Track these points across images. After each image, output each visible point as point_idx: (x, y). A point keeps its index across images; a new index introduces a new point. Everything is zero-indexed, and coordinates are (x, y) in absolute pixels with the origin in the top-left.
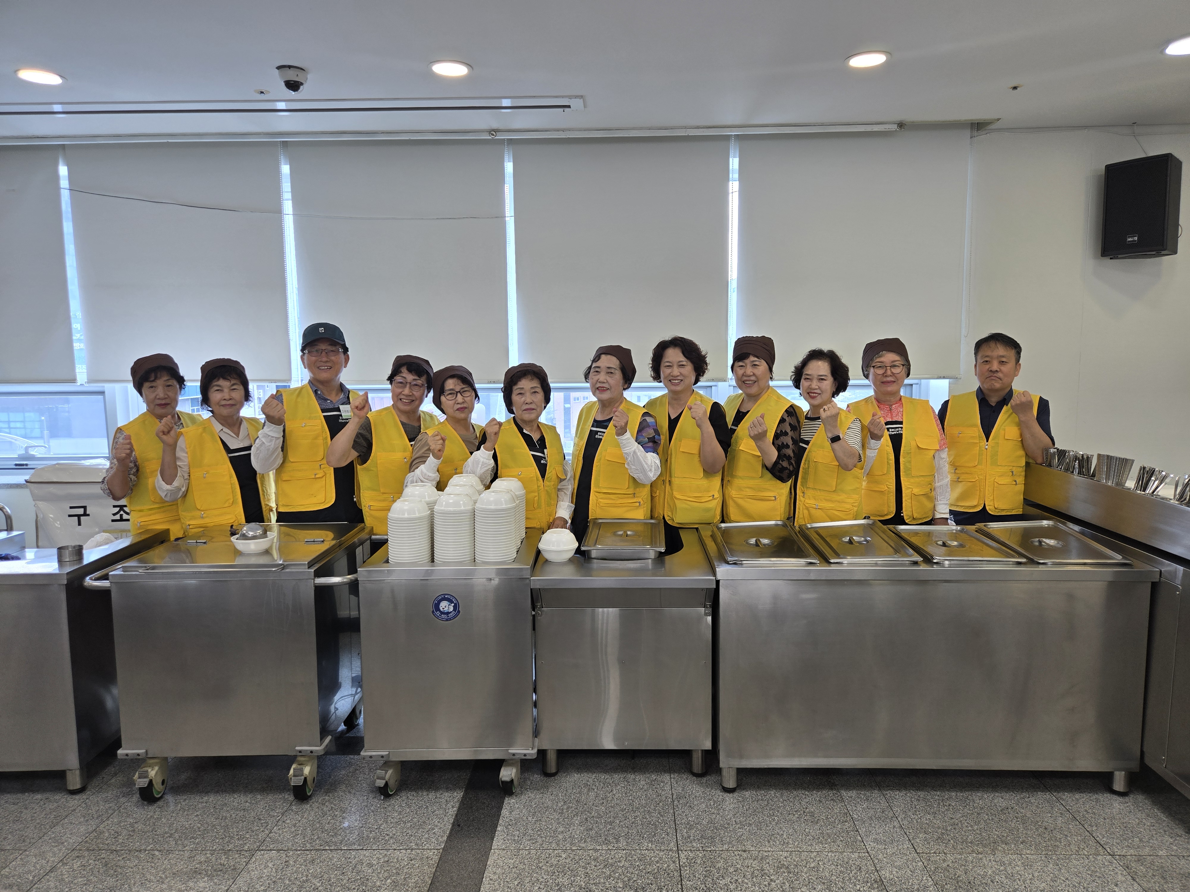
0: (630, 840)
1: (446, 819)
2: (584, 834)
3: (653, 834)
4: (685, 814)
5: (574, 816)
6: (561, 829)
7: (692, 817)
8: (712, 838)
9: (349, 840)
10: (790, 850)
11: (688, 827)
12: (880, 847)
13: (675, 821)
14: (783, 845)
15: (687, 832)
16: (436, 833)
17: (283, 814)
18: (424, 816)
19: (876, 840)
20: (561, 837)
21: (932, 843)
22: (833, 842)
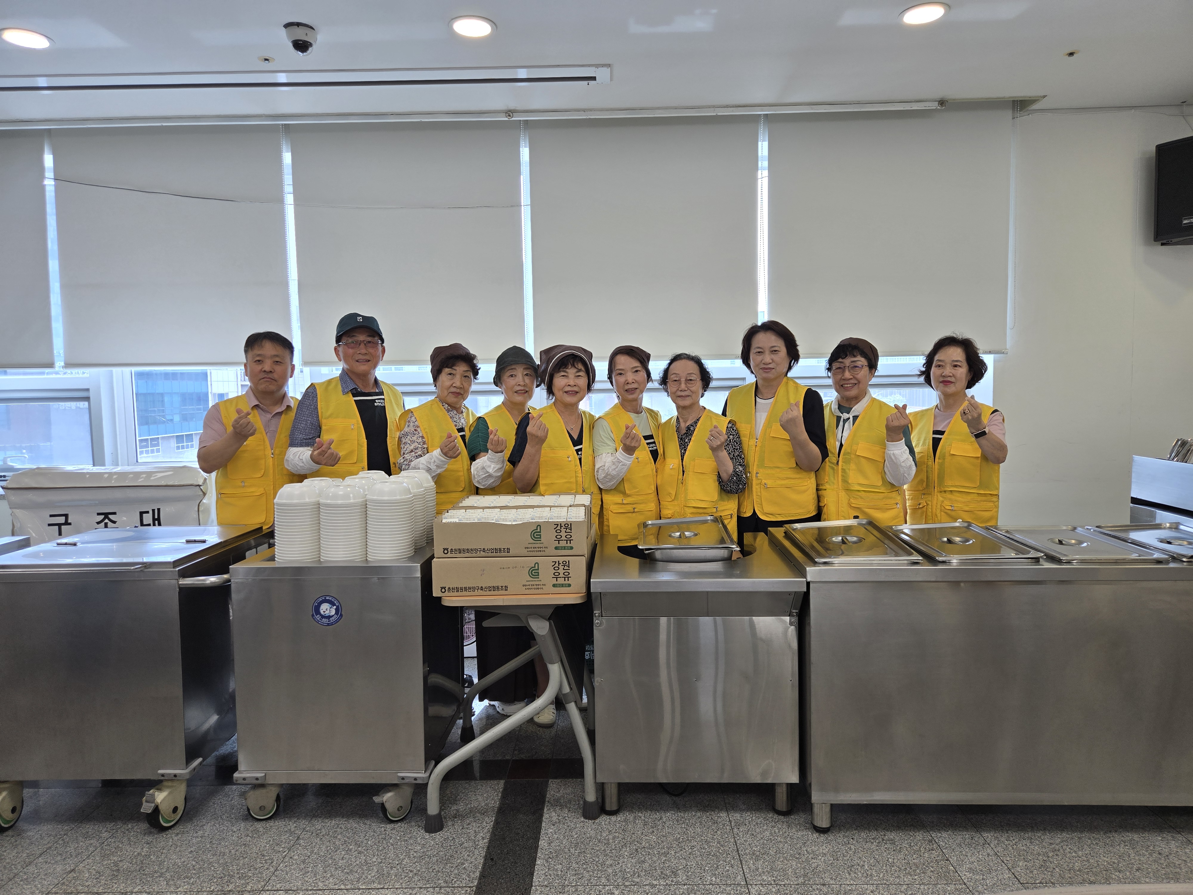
0: (690, 873)
1: (476, 852)
2: (637, 867)
3: (715, 866)
4: (747, 843)
5: (622, 846)
6: (609, 862)
7: (757, 846)
8: (783, 870)
9: (367, 878)
10: (875, 883)
11: (754, 857)
12: (977, 878)
13: (738, 851)
14: (867, 878)
15: (754, 864)
16: (467, 868)
17: (289, 850)
18: (450, 848)
19: (970, 870)
20: (610, 870)
21: (1035, 872)
22: (924, 873)
